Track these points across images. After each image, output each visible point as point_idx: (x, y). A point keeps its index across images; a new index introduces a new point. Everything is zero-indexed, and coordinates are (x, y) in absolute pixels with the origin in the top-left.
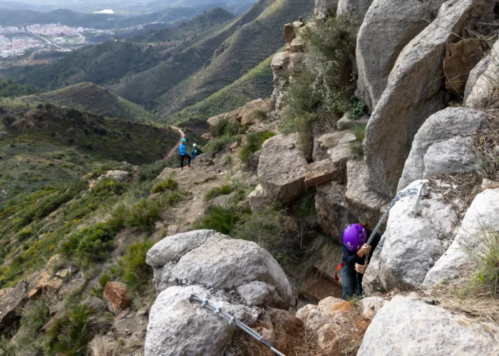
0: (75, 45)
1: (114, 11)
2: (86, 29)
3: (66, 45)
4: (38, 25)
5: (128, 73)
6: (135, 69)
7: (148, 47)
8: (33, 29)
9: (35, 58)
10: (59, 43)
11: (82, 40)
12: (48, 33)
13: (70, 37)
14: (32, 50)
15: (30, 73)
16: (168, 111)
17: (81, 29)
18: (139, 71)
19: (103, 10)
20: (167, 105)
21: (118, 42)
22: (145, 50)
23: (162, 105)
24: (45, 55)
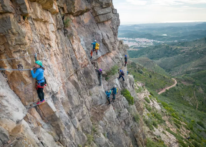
0: (148, 46)
1: (167, 35)
2: (155, 41)
3: (145, 45)
4: (139, 38)
5: (164, 57)
6: (167, 56)
7: (176, 48)
8: (137, 39)
9: (134, 48)
10: (143, 44)
11: (152, 44)
12: (141, 41)
13: (148, 43)
14: (134, 46)
15: (130, 53)
16: (176, 74)
17: (152, 40)
18: (168, 57)
19: (163, 34)
20: (176, 71)
21: (164, 45)
22: (174, 49)
23: (174, 72)
24: (137, 48)
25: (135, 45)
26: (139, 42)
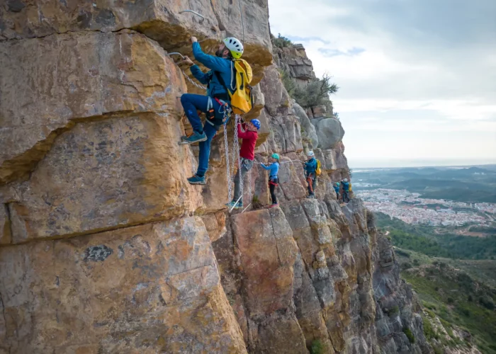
25: (473, 220)
26: (489, 213)
